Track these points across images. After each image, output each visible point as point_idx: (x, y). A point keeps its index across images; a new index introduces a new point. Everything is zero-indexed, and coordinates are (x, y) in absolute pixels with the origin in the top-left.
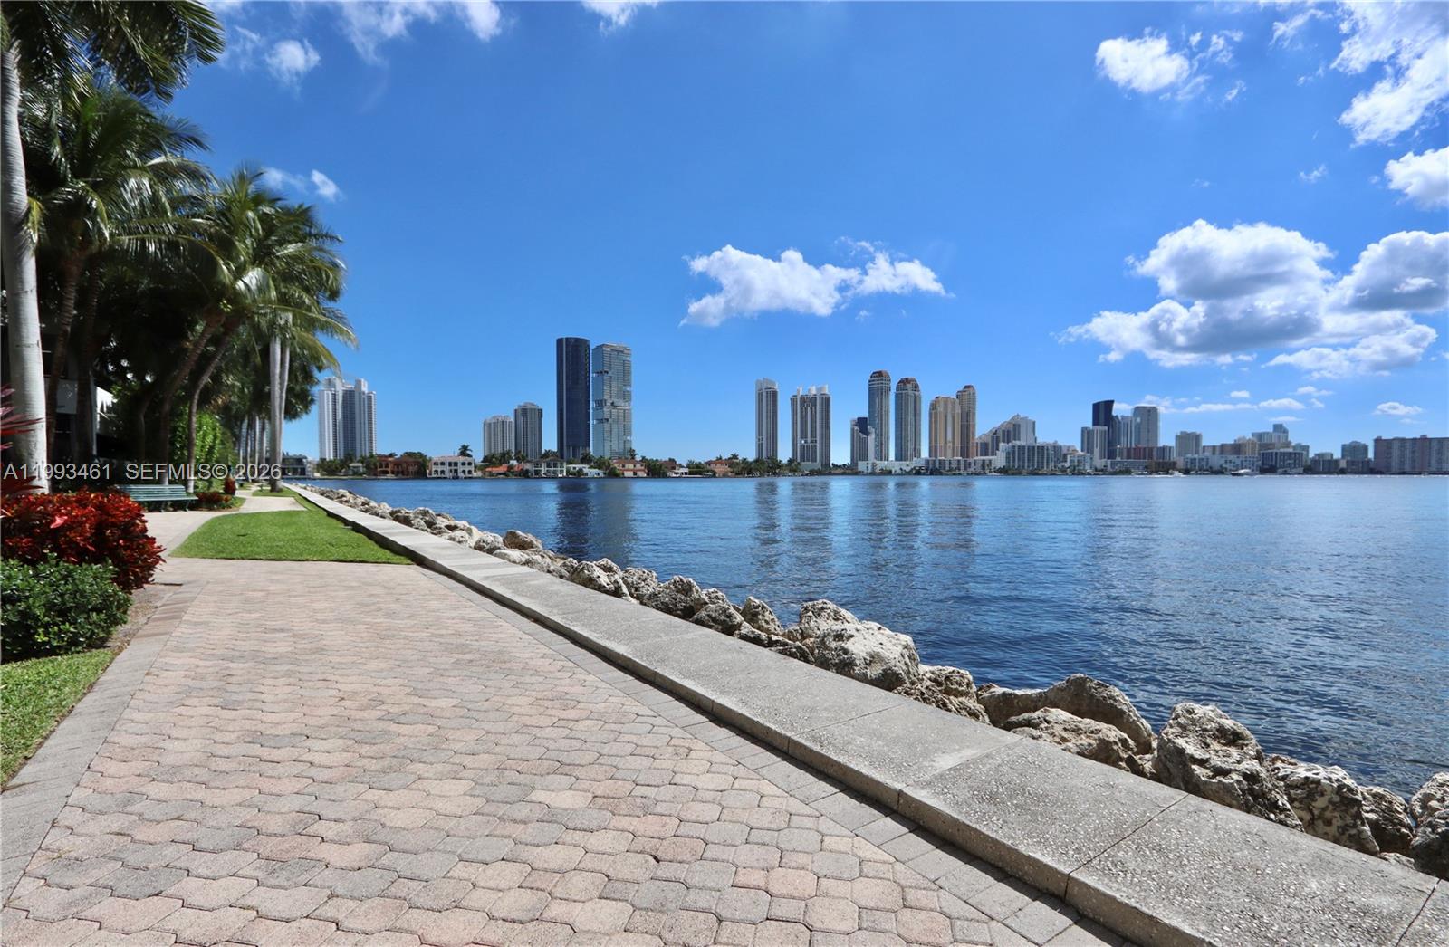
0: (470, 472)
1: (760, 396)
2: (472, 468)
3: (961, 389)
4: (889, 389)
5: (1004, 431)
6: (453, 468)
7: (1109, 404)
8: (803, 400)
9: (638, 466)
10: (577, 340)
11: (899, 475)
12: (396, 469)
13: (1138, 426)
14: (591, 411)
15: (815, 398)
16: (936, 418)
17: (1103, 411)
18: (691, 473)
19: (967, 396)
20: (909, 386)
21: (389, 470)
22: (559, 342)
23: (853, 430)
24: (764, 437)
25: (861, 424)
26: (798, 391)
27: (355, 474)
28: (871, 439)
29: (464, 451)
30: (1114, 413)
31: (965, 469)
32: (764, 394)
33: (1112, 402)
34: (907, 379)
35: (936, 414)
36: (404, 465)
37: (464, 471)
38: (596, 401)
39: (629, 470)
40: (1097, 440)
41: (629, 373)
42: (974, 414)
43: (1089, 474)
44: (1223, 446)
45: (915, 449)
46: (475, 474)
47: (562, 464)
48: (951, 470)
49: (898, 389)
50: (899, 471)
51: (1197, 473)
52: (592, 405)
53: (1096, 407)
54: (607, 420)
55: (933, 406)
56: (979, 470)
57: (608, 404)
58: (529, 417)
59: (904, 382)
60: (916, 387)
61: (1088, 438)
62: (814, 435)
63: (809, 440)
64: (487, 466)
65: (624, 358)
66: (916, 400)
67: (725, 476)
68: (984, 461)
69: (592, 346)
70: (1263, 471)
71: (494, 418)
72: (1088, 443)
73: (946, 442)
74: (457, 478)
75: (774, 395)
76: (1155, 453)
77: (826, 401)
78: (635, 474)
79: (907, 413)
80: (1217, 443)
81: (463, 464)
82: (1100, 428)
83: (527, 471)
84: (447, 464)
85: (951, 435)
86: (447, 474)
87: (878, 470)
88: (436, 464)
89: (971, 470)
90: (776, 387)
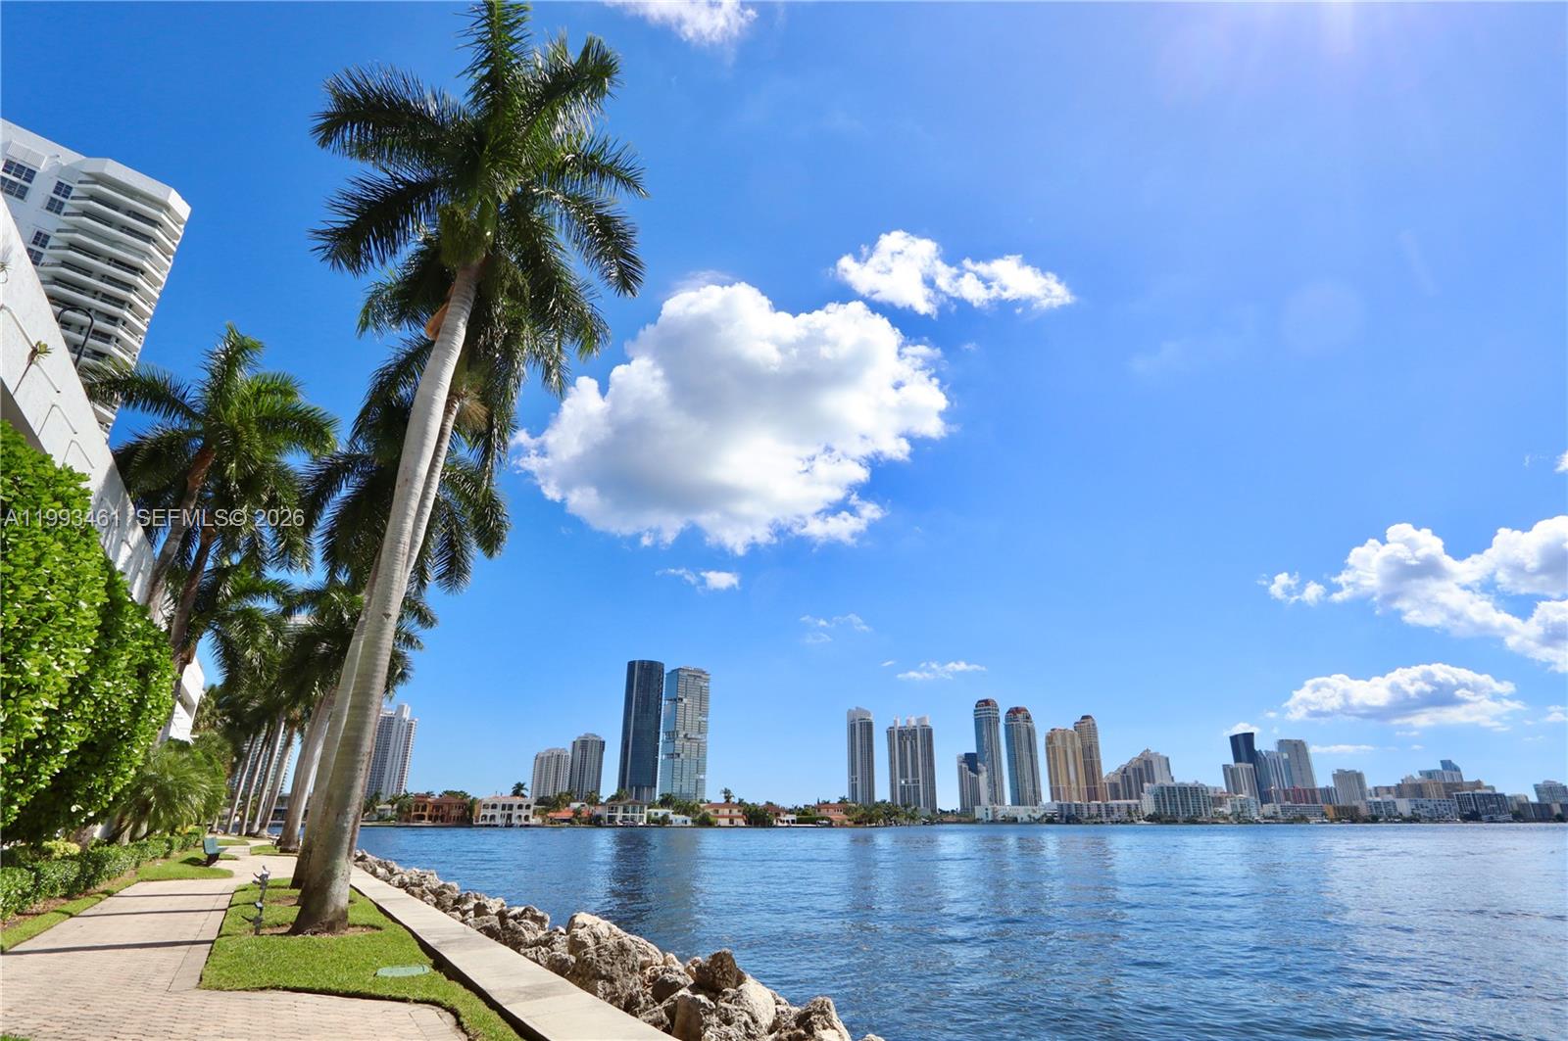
0: (527, 818)
1: (852, 728)
2: (530, 814)
3: (1079, 719)
4: (997, 720)
5: (1134, 769)
6: (507, 812)
7: (1249, 738)
8: (902, 733)
9: (735, 812)
10: (652, 663)
11: (1026, 823)
12: (434, 814)
13: (1287, 762)
14: (661, 744)
15: (913, 732)
16: (1054, 753)
17: (1243, 745)
18: (799, 821)
19: (1086, 726)
20: (1020, 716)
21: (426, 814)
22: (631, 665)
23: (960, 768)
24: (859, 776)
25: (970, 761)
26: (895, 722)
27: (381, 818)
28: (983, 778)
29: (518, 790)
30: (1257, 748)
31: (1108, 816)
32: (858, 726)
33: (1252, 734)
34: (1017, 708)
35: (1054, 748)
36: (446, 808)
37: (520, 816)
38: (667, 733)
39: (723, 817)
40: (1244, 780)
41: (707, 700)
42: (1097, 749)
43: (1258, 822)
45: (1034, 792)
46: (532, 821)
47: (642, 808)
48: (1090, 817)
49: (1007, 720)
50: (1026, 819)
51: (1386, 821)
52: (662, 736)
53: (1234, 740)
54: (679, 755)
55: (1050, 739)
56: (1125, 817)
57: (681, 736)
58: (589, 749)
59: (1014, 712)
60: (1028, 718)
61: (1233, 777)
62: (915, 774)
63: (910, 780)
64: (548, 811)
65: (702, 684)
66: (1030, 733)
67: (842, 825)
68: (1129, 806)
69: (667, 670)
70: (1466, 818)
71: (548, 751)
72: (1234, 784)
73: (1069, 783)
74: (511, 826)
75: (869, 725)
76: (1318, 796)
77: (928, 734)
78: (731, 822)
79: (1020, 749)
81: (520, 807)
82: (1243, 765)
83: (599, 817)
84: (499, 808)
85: (1075, 775)
86: (499, 821)
87: (999, 817)
88: (486, 806)
89: (1115, 817)
90: (871, 718)
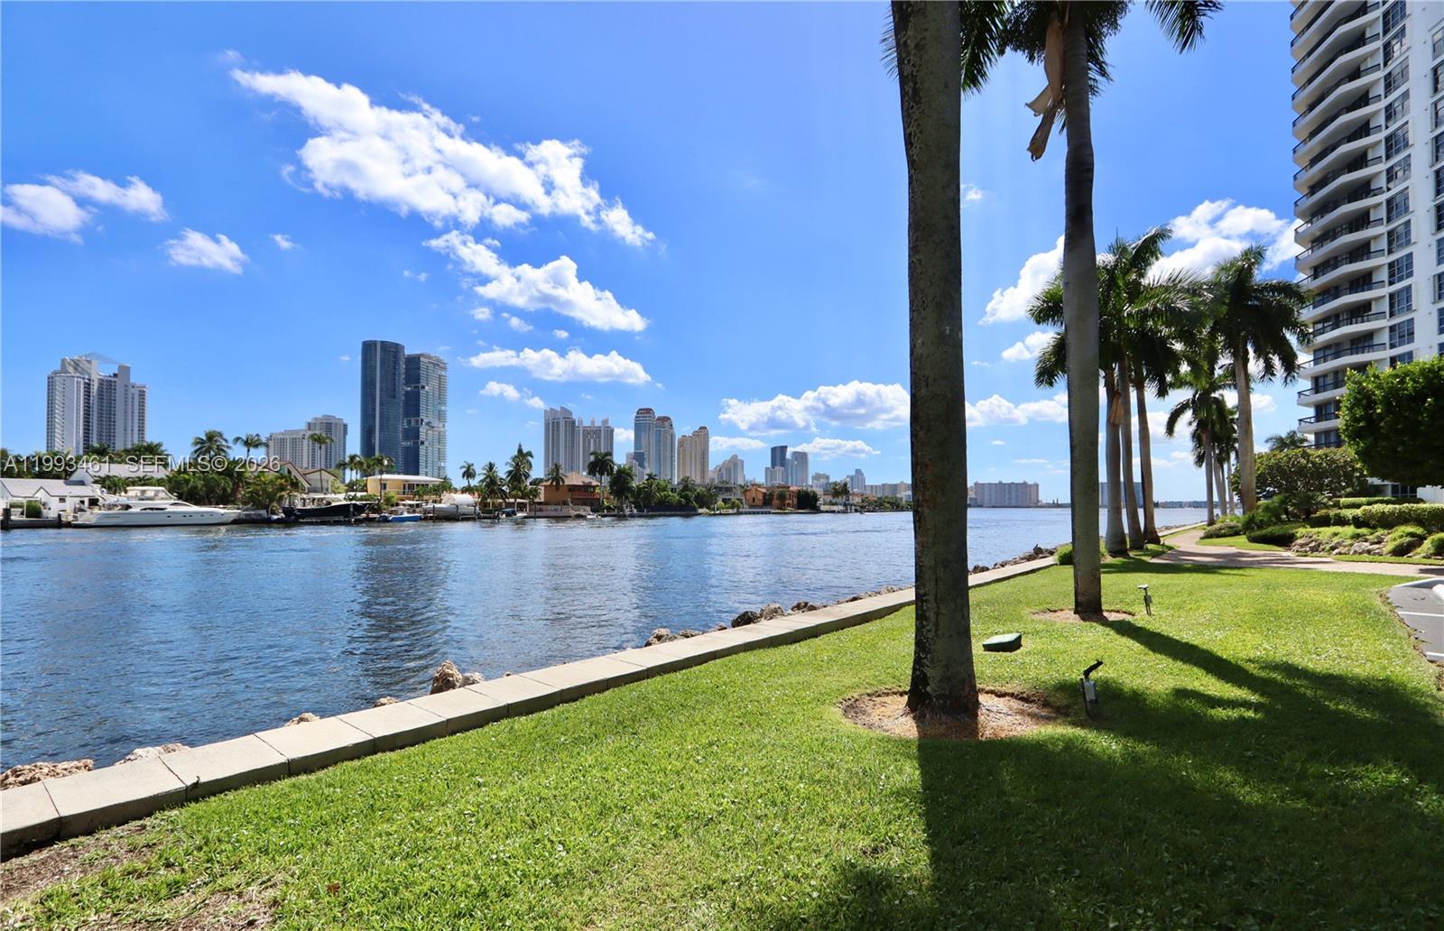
3: (698, 428)
7: (784, 449)
8: (587, 432)
10: (391, 344)
15: (601, 430)
16: (684, 455)
17: (778, 454)
19: (702, 434)
20: (665, 423)
33: (786, 447)
34: (665, 417)
35: (684, 447)
41: (445, 389)
44: (883, 485)
53: (774, 450)
55: (682, 441)
57: (424, 423)
59: (663, 419)
60: (670, 424)
65: (440, 372)
66: (671, 437)
69: (406, 354)
77: (610, 432)
80: (879, 483)
82: (776, 469)
